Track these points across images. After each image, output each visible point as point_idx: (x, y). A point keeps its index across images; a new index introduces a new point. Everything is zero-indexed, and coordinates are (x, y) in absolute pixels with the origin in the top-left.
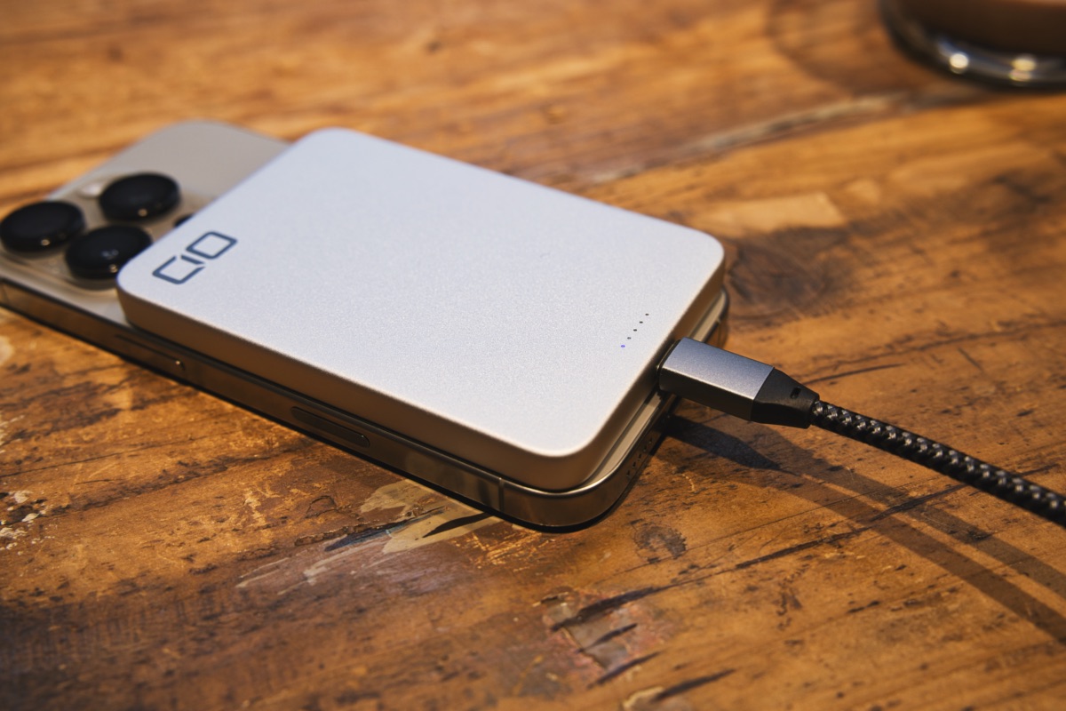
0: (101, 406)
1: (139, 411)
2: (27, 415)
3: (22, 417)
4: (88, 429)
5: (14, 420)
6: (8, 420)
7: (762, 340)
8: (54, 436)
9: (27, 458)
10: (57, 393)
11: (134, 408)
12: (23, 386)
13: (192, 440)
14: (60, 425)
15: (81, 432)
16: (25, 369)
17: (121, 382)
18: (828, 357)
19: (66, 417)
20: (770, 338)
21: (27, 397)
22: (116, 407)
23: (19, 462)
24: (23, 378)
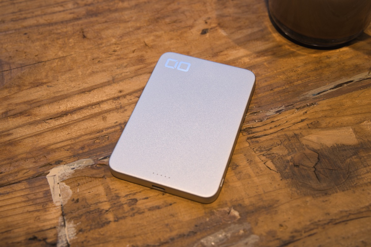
0: (104, 219)
1: (116, 223)
2: (82, 222)
3: (80, 223)
4: (102, 229)
5: (78, 224)
6: (76, 224)
7: (324, 201)
8: (92, 231)
9: (85, 241)
10: (89, 212)
11: (115, 221)
12: (78, 209)
13: (135, 236)
14: (93, 227)
15: (100, 230)
16: (77, 201)
17: (109, 209)
18: (346, 211)
19: (94, 223)
20: (326, 201)
21: (81, 214)
22: (109, 220)
23: (83, 242)
24: (77, 205)
